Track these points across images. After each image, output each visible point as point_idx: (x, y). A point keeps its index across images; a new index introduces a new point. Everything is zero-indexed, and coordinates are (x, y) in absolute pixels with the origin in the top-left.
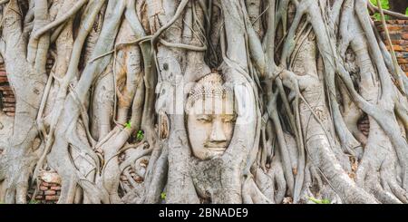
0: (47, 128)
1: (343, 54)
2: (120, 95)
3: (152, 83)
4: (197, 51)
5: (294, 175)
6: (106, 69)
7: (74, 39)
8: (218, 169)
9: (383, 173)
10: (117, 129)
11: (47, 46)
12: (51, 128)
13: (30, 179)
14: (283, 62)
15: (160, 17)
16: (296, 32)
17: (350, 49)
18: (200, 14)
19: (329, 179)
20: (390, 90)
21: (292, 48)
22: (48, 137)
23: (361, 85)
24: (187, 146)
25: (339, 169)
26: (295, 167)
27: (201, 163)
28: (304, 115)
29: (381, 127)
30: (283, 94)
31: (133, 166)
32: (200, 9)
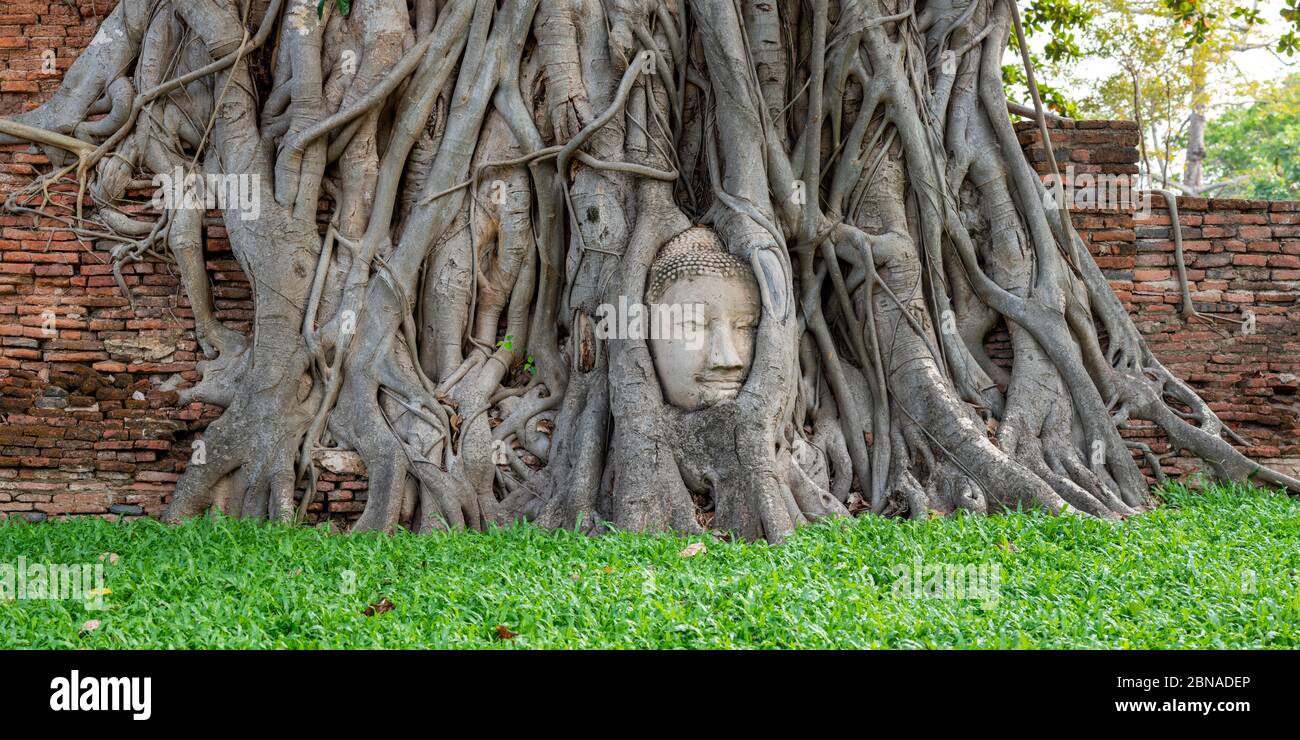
0: (330, 351)
1: (956, 192)
2: (484, 281)
3: (555, 252)
4: (660, 180)
5: (870, 446)
6: (454, 222)
7: (381, 154)
8: (730, 427)
9: (1050, 441)
10: (477, 355)
11: (321, 169)
12: (339, 350)
13: (297, 466)
14: (836, 208)
15: (579, 105)
16: (864, 143)
17: (969, 179)
18: (663, 100)
19: (950, 449)
20: (1056, 268)
21: (854, 176)
22: (332, 373)
23: (993, 258)
24: (653, 380)
25: (970, 427)
26: (869, 430)
27: (689, 417)
28: (880, 318)
29: (1041, 346)
30: (837, 274)
31: (521, 432)
32: (662, 90)
